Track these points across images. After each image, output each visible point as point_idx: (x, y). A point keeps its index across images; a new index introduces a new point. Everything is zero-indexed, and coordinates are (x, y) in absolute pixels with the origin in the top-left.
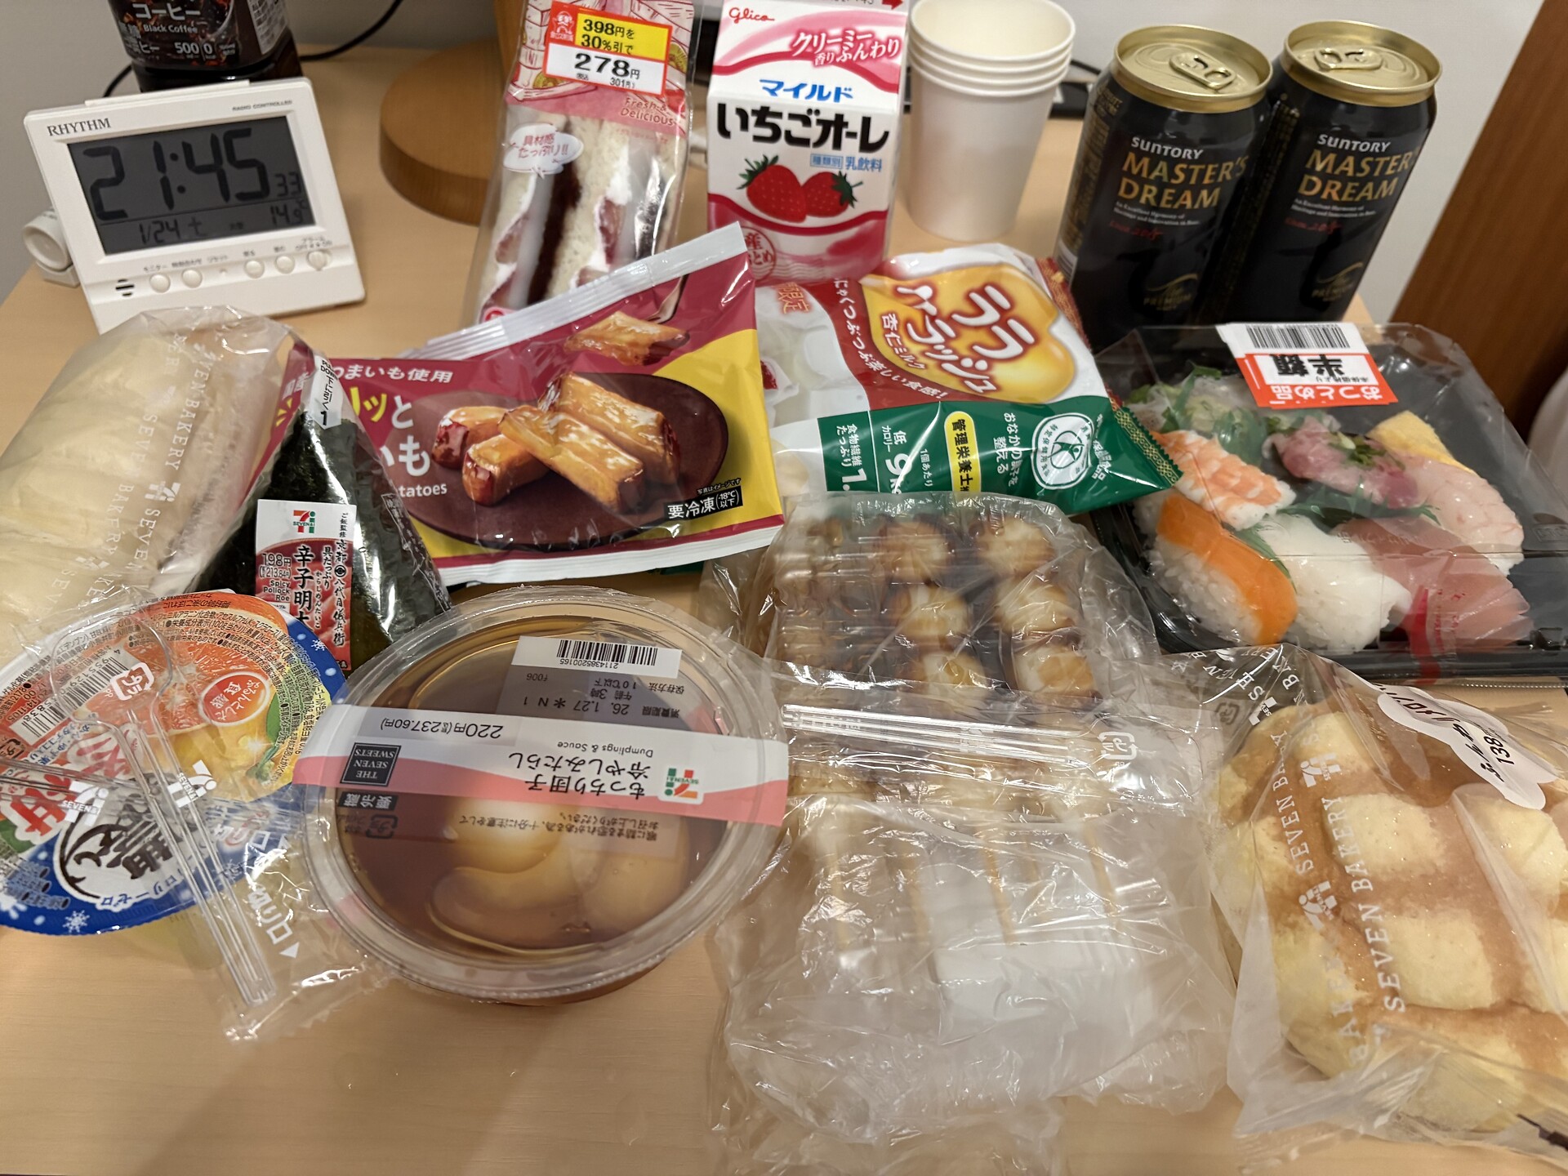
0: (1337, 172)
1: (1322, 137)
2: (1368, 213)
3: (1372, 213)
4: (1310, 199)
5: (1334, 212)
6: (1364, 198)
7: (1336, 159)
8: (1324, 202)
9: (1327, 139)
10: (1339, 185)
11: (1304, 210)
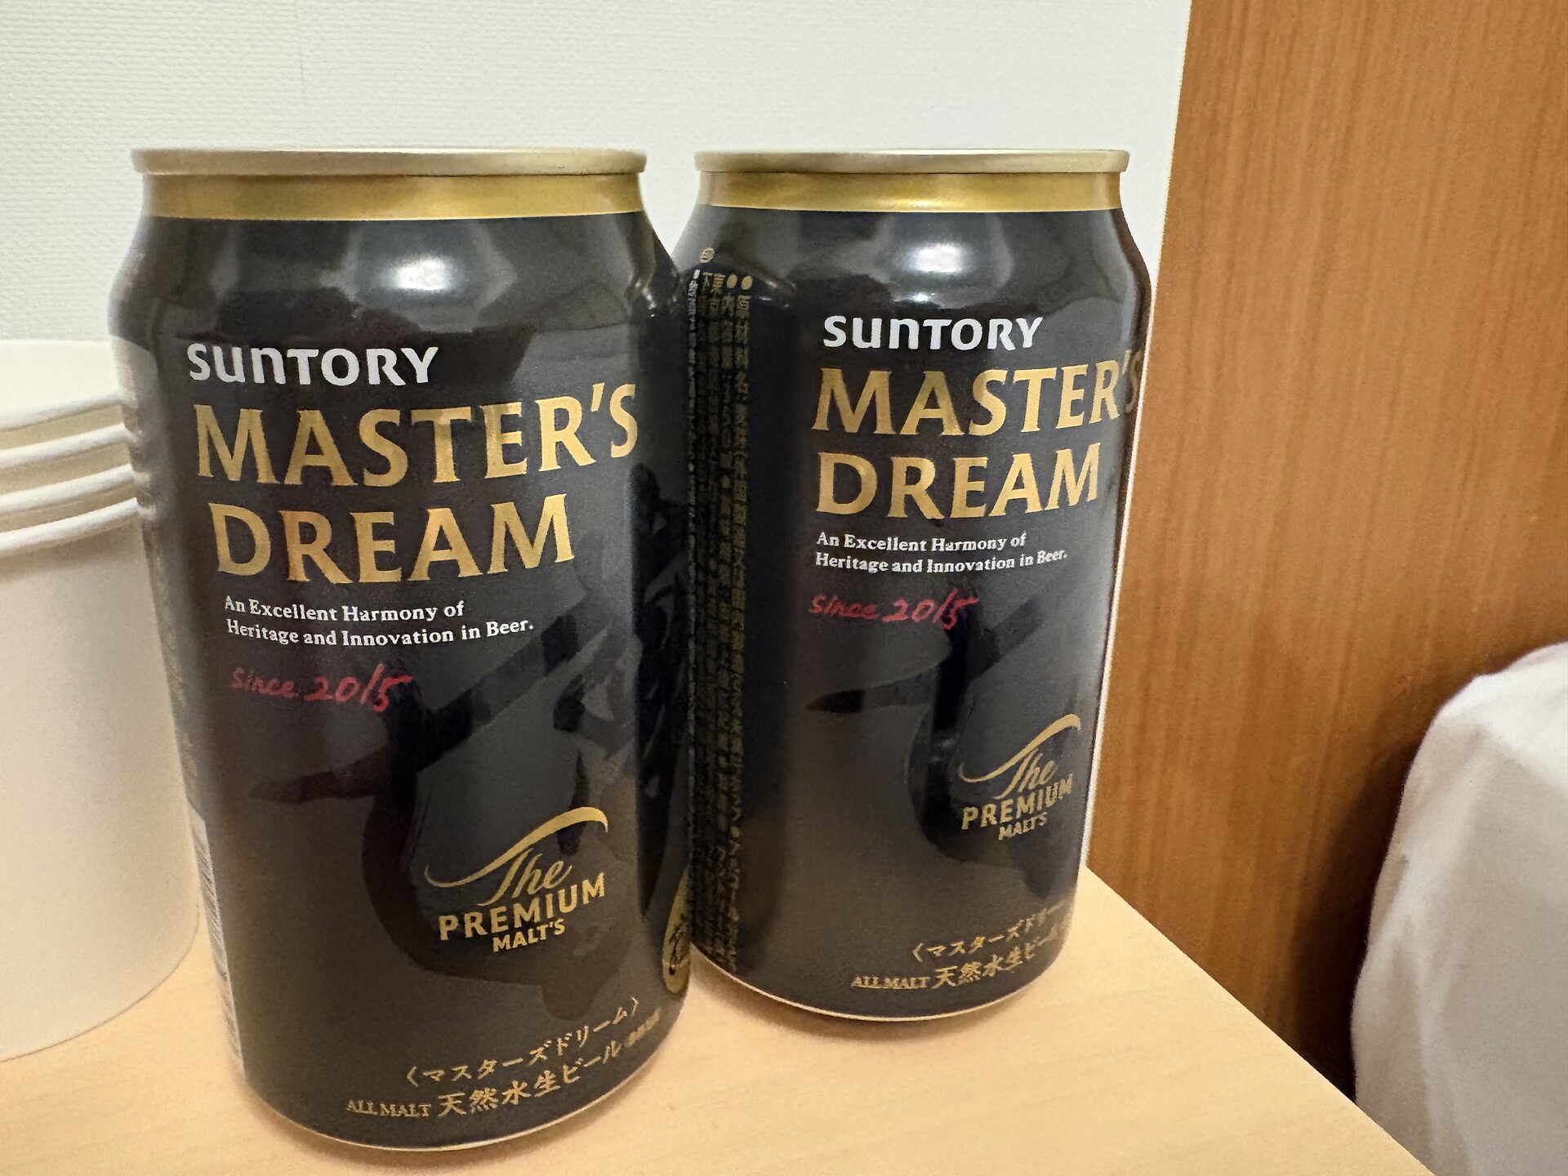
0: (910, 428)
1: (829, 324)
2: (1043, 557)
3: (1057, 555)
4: (862, 525)
5: (942, 557)
6: (1017, 505)
7: (894, 384)
8: (906, 529)
9: (847, 328)
10: (928, 470)
11: (853, 563)
